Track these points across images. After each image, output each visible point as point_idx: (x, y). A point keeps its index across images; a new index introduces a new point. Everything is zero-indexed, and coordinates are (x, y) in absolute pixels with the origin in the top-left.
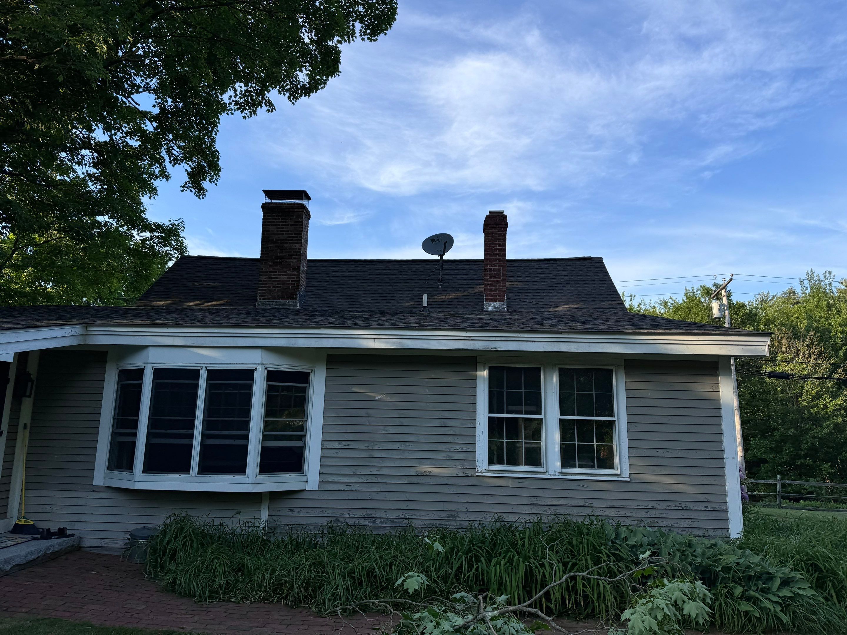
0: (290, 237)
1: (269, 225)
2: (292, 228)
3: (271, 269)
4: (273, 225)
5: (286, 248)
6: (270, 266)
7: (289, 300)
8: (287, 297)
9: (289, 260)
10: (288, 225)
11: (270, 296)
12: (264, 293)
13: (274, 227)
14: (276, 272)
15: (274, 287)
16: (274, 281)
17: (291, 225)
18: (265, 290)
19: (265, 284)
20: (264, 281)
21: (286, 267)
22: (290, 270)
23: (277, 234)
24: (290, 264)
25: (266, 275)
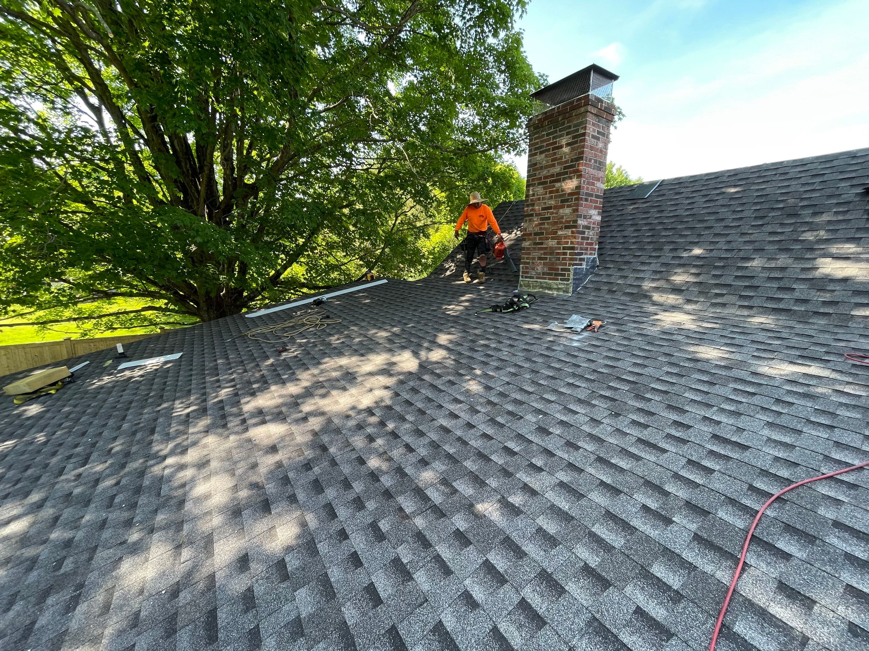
0: (565, 168)
1: (536, 154)
2: (568, 150)
3: (537, 229)
4: (541, 153)
5: (557, 191)
6: (536, 225)
7: (557, 280)
8: (556, 274)
9: (561, 211)
10: (562, 147)
11: (533, 273)
13: (543, 156)
16: (539, 249)
17: (567, 145)
18: (528, 263)
19: (529, 254)
20: (528, 249)
21: (556, 223)
22: (561, 229)
23: (547, 167)
24: (562, 217)
25: (530, 240)
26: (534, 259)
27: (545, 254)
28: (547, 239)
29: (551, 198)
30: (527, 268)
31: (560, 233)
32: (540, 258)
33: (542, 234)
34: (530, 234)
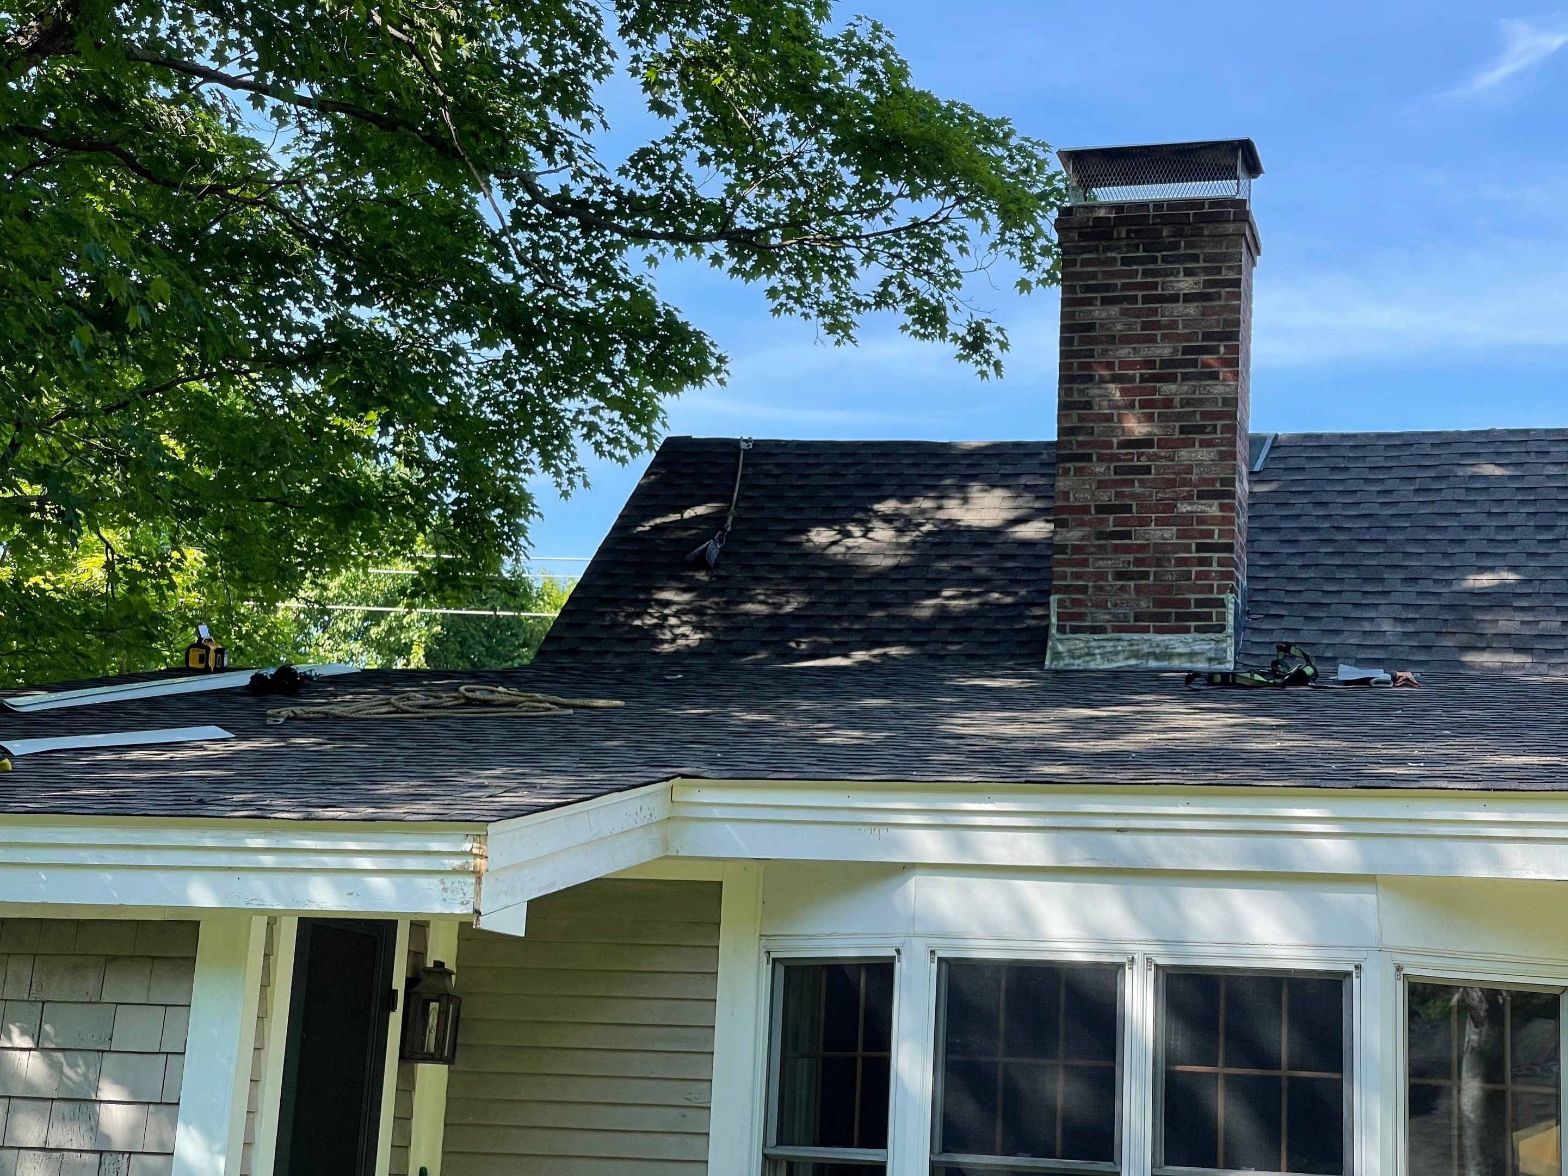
0: (1186, 350)
1: (1089, 302)
2: (1192, 309)
3: (1106, 497)
4: (1106, 301)
5: (1168, 403)
6: (1102, 484)
7: (1186, 630)
8: (1179, 617)
9: (1184, 453)
10: (1174, 299)
11: (1103, 617)
12: (1076, 603)
13: (1114, 310)
14: (1128, 509)
15: (1120, 575)
16: (1117, 549)
17: (1189, 298)
19: (1084, 563)
21: (1171, 483)
22: (1188, 498)
24: (1189, 470)
25: (1082, 524)
26: (1101, 576)
28: (1145, 523)
31: (1184, 508)
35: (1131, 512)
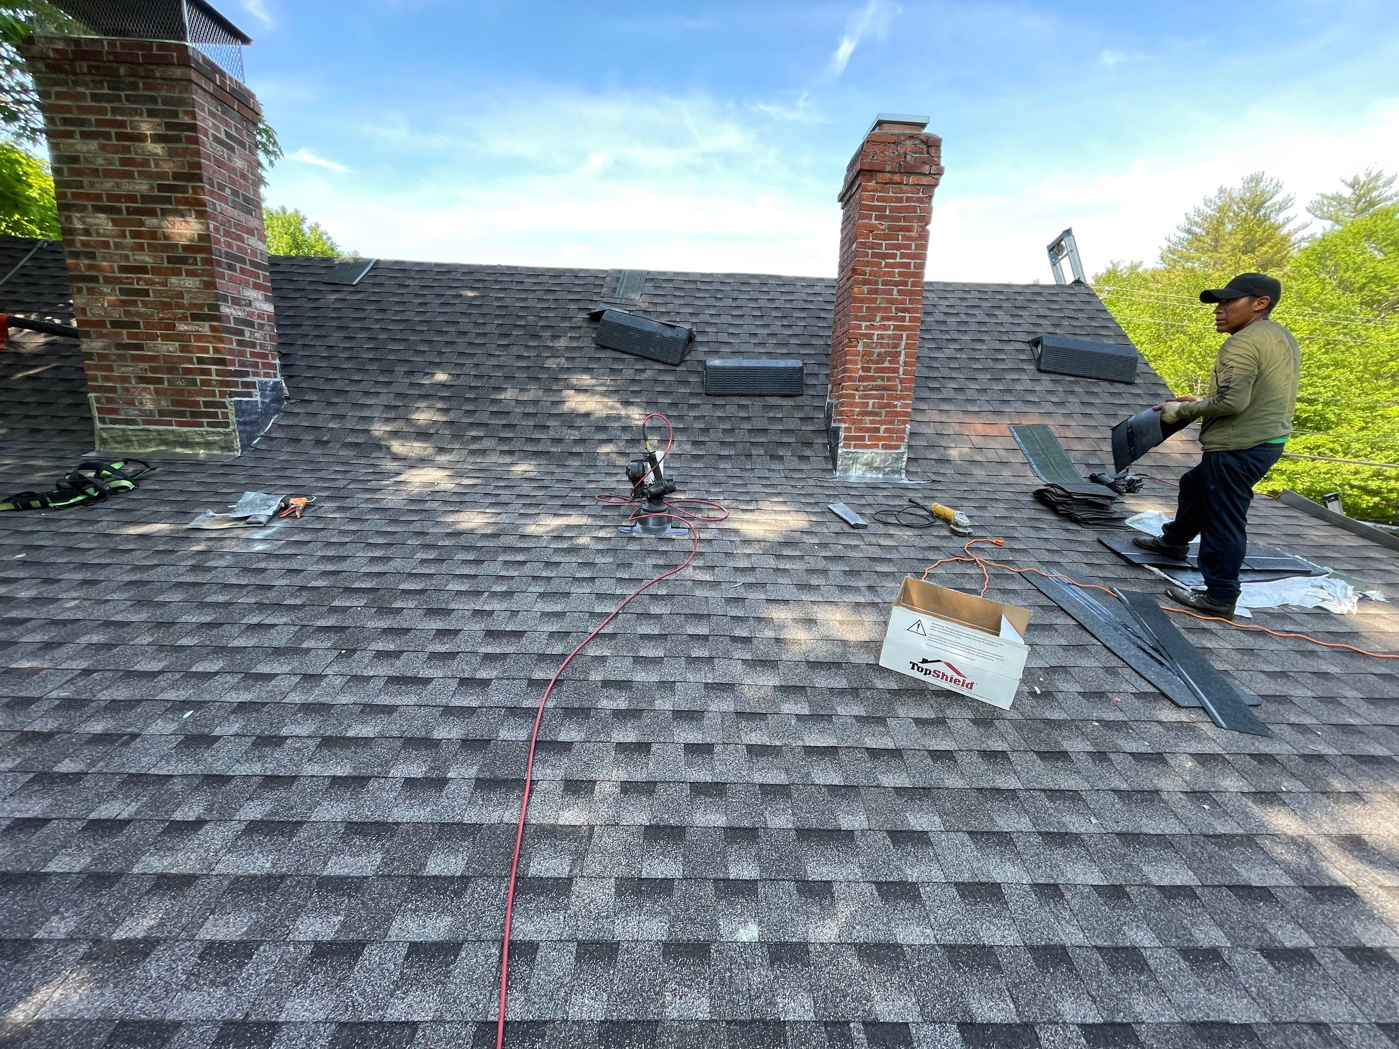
1: (70, 135)
2: (159, 149)
3: (117, 314)
5: (153, 235)
6: (111, 303)
7: (200, 425)
8: (194, 414)
9: (174, 281)
10: (143, 138)
11: (133, 412)
16: (135, 358)
17: (155, 139)
18: (113, 390)
19: (110, 368)
20: (102, 357)
21: (166, 306)
22: (184, 319)
23: (109, 174)
24: (181, 295)
25: (101, 336)
26: (125, 379)
27: (153, 370)
28: (154, 337)
29: (141, 247)
30: (110, 400)
31: (182, 327)
32: (142, 379)
33: (136, 325)
34: (101, 324)
35: (139, 328)
